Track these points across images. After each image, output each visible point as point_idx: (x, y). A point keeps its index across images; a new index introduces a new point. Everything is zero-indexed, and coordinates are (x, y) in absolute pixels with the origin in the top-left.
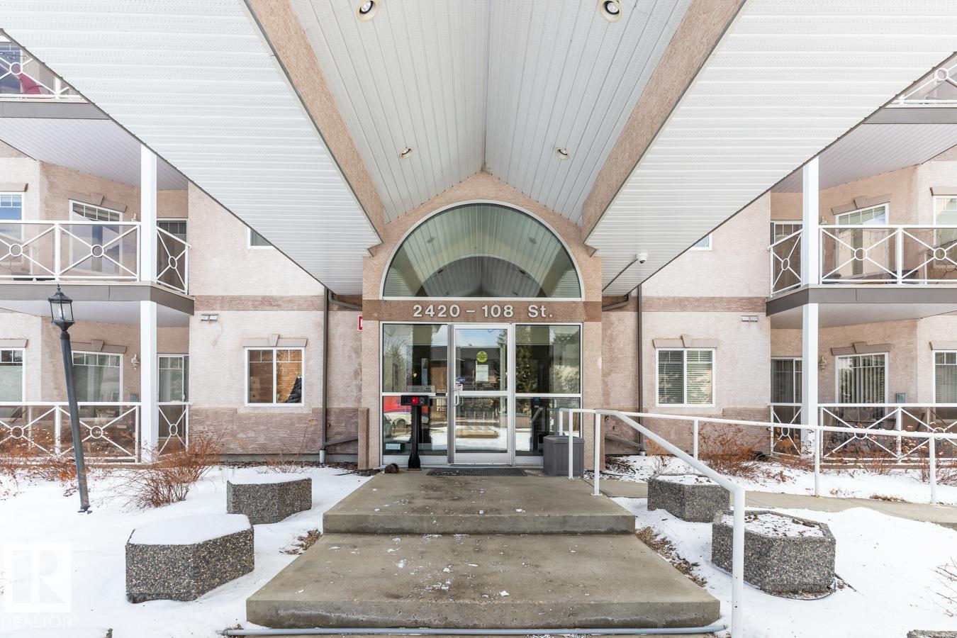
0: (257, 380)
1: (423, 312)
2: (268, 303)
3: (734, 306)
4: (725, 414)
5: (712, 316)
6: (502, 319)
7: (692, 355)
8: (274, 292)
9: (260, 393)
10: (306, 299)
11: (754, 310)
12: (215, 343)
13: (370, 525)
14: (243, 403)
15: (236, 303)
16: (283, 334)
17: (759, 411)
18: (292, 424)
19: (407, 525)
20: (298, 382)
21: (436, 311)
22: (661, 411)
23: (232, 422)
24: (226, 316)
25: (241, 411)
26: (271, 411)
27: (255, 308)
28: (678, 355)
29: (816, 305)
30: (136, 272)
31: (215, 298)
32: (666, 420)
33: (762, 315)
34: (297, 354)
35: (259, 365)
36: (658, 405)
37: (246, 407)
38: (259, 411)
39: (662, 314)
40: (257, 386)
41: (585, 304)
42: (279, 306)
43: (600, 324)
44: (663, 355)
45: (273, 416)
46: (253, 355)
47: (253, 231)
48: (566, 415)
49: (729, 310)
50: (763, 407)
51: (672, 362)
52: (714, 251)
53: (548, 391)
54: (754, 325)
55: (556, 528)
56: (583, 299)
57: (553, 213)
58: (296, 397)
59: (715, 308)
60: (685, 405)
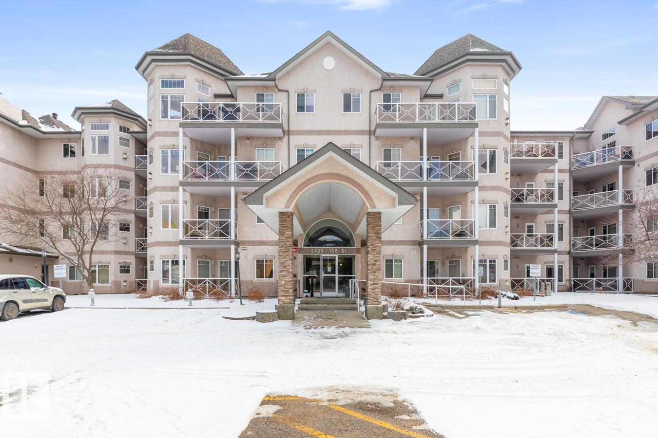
0: (259, 270)
1: (314, 251)
2: (262, 243)
3: (409, 243)
4: (406, 281)
5: (402, 247)
6: (335, 253)
7: (396, 261)
8: (264, 239)
9: (260, 275)
10: (274, 241)
11: (415, 245)
12: (246, 257)
13: (309, 302)
14: (254, 278)
15: (253, 243)
16: (267, 254)
17: (417, 281)
18: (270, 286)
19: (315, 302)
20: (272, 271)
21: (317, 251)
22: (386, 280)
23: (251, 285)
24: (250, 247)
25: (254, 281)
26: (263, 281)
27: (259, 245)
28: (391, 261)
29: (426, 246)
30: (229, 235)
31: (246, 241)
32: (387, 284)
33: (418, 247)
34: (271, 261)
35: (260, 264)
36: (385, 278)
37: (256, 280)
38: (260, 281)
39: (386, 246)
40: (259, 272)
41: (356, 249)
42: (266, 244)
43: (360, 255)
44: (387, 261)
45: (264, 283)
46: (258, 261)
47: (258, 217)
48: (352, 281)
49: (407, 245)
50: (418, 279)
51: (389, 263)
52: (402, 223)
53: (352, 274)
54: (415, 251)
55: (342, 303)
56: (355, 247)
57: (348, 222)
58: (271, 276)
59: (403, 244)
60: (394, 278)
